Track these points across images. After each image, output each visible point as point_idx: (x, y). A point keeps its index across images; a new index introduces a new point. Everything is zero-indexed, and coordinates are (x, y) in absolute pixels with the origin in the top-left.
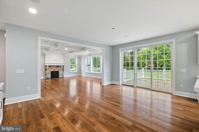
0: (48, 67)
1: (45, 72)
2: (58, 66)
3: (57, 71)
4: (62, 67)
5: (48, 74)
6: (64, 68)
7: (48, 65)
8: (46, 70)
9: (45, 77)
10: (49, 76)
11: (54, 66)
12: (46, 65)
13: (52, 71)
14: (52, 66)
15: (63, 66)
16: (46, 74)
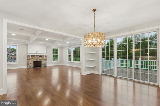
0: (30, 57)
1: (28, 62)
2: (41, 56)
3: (39, 60)
4: (44, 57)
5: (30, 63)
6: (46, 58)
7: (30, 55)
8: (28, 60)
9: (28, 66)
10: (32, 65)
11: (36, 56)
12: (29, 55)
13: (34, 60)
14: (35, 56)
15: (46, 56)
16: (28, 64)
